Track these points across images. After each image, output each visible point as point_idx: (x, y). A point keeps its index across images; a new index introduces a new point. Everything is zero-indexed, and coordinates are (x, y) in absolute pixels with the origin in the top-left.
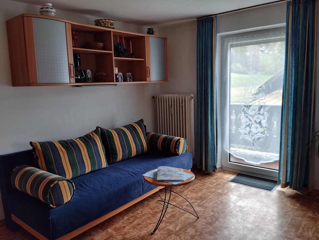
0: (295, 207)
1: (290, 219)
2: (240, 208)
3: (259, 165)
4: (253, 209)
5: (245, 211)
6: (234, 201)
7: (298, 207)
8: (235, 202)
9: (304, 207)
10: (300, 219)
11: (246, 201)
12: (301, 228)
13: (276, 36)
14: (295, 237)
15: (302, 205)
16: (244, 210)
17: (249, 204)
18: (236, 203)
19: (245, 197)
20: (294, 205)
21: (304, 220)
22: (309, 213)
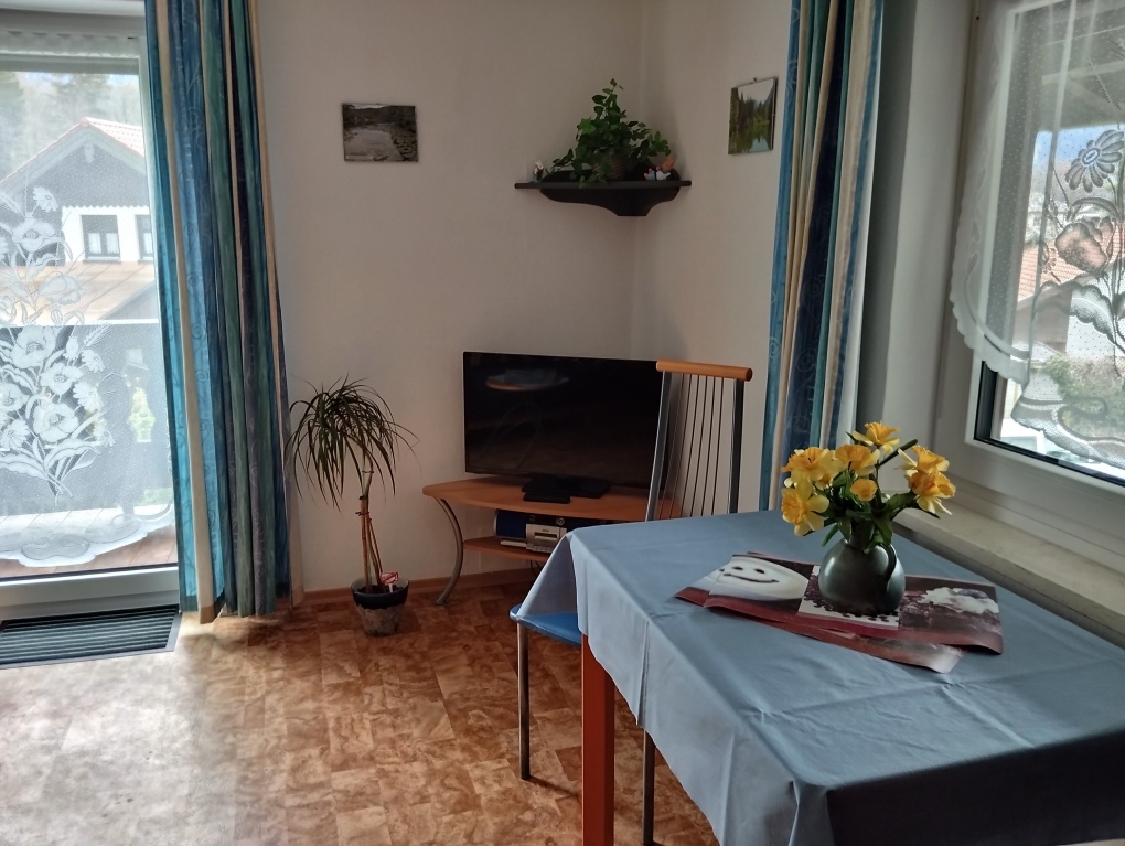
0: (276, 674)
1: (280, 720)
2: (87, 759)
3: (86, 564)
4: (137, 740)
5: (112, 763)
6: (46, 742)
7: (284, 669)
8: (53, 742)
9: (300, 662)
10: (310, 705)
11: (95, 721)
12: (331, 734)
13: (96, 48)
14: (333, 771)
15: (292, 657)
16: (107, 757)
17: (112, 731)
18: (57, 747)
19: (82, 709)
20: (270, 669)
21: (325, 704)
22: (326, 674)
